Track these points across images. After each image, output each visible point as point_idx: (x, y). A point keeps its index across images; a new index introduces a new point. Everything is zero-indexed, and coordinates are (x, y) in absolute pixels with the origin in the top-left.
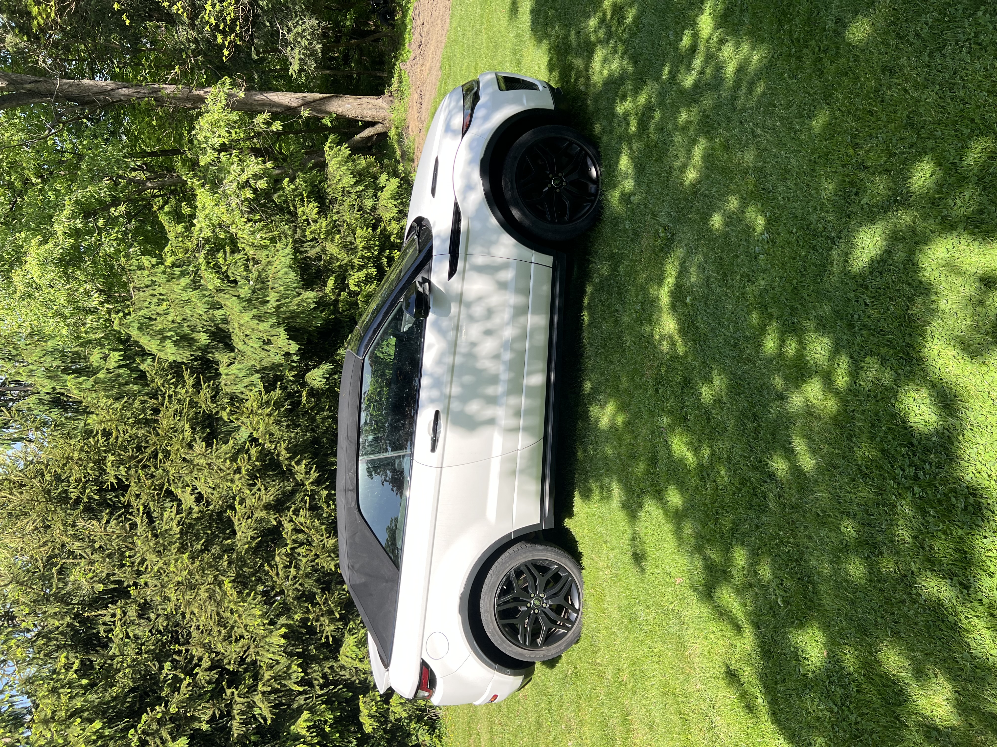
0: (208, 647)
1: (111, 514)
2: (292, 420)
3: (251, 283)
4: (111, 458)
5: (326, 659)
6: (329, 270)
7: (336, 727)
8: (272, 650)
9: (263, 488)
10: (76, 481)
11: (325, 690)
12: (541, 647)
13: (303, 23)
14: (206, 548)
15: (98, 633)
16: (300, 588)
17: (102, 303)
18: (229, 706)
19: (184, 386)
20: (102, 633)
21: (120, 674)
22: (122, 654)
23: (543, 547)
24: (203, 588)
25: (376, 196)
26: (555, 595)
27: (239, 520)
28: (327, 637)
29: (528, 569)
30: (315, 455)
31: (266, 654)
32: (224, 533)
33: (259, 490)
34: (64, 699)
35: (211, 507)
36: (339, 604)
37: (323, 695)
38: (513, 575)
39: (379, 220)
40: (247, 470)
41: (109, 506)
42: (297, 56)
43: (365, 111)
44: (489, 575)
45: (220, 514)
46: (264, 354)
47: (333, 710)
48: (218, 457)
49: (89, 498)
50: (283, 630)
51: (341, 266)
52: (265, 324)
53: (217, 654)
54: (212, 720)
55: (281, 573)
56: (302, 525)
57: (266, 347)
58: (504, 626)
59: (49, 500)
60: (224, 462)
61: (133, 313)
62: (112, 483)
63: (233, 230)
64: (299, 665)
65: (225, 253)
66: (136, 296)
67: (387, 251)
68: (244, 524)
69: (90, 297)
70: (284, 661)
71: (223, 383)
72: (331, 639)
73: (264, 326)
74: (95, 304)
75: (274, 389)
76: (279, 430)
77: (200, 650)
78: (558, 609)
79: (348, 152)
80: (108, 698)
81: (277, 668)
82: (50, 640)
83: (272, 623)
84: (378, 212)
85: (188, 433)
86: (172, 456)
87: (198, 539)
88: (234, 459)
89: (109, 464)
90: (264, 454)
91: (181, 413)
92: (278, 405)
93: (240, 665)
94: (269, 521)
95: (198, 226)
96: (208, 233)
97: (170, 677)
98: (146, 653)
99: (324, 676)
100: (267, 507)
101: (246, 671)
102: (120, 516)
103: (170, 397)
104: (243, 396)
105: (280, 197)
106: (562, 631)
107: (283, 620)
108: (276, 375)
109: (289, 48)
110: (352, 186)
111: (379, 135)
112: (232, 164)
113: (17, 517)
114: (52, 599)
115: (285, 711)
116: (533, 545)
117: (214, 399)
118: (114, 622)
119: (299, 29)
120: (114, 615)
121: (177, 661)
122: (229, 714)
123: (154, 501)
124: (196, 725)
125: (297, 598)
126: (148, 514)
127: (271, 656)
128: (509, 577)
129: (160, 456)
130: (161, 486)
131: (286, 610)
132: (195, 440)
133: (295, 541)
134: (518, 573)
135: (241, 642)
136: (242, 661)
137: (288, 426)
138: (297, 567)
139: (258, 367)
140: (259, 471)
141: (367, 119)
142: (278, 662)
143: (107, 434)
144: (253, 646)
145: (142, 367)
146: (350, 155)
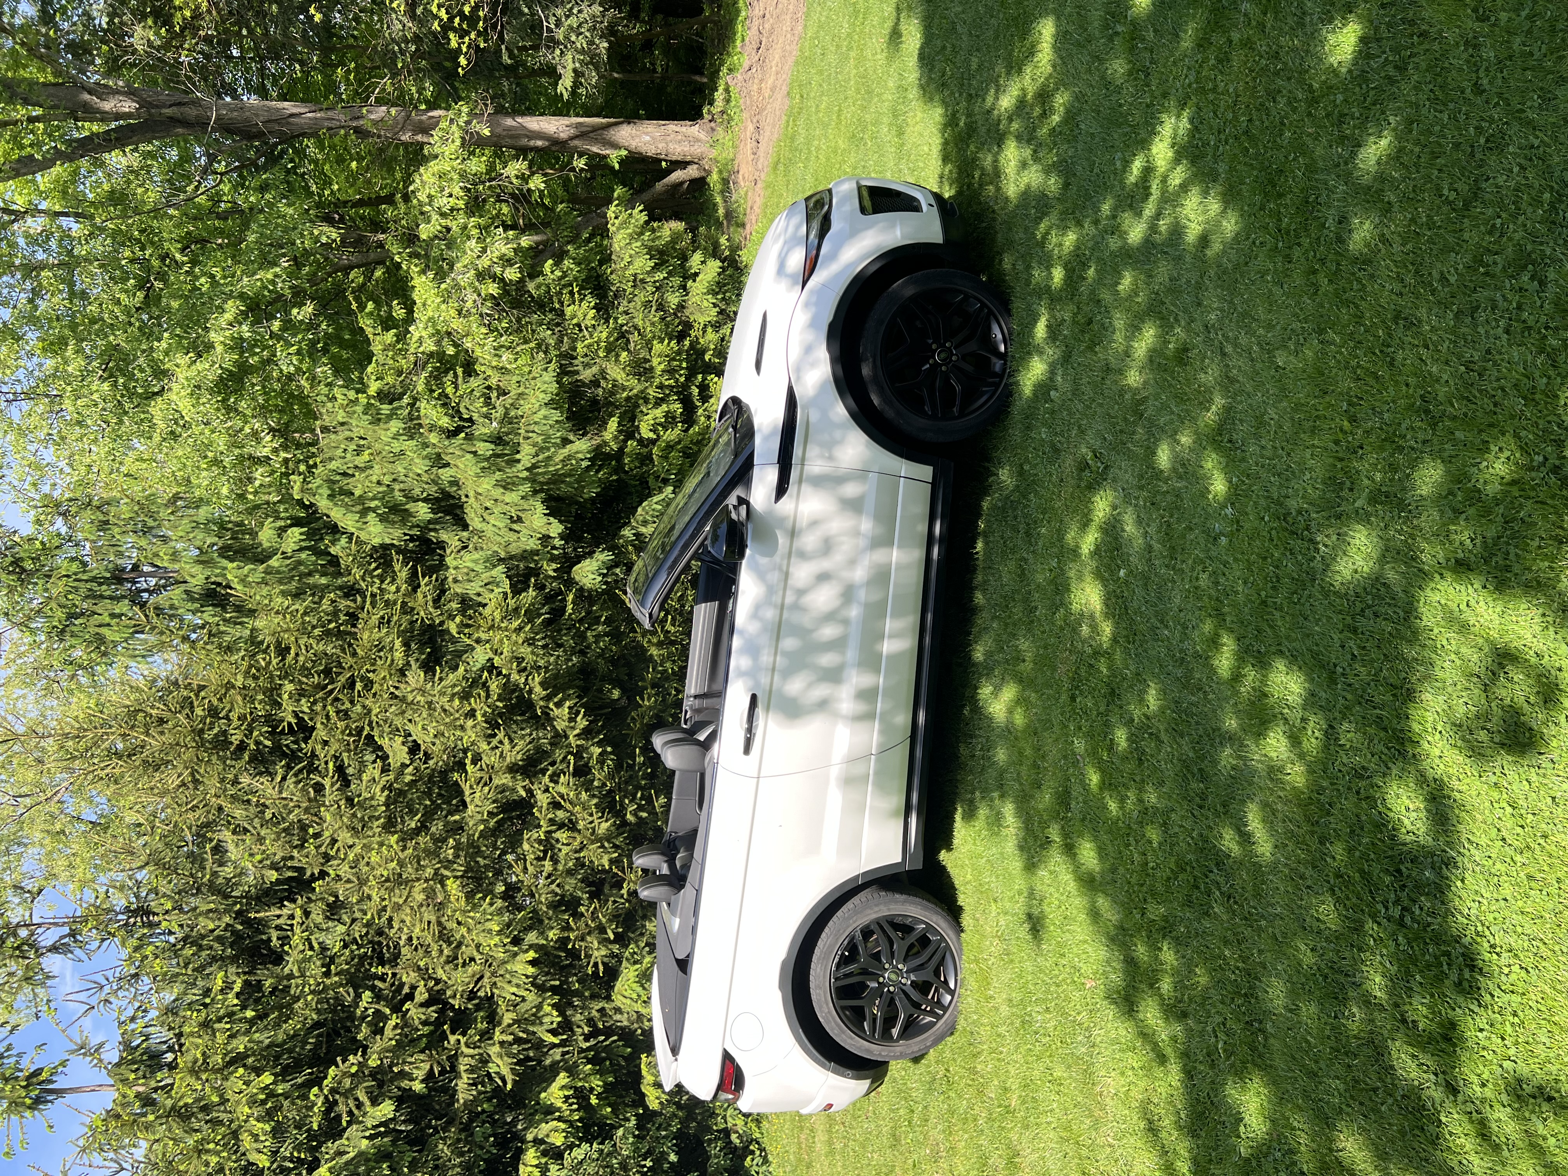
0: (424, 973)
1: (289, 768)
2: (552, 637)
3: (495, 424)
4: (289, 687)
5: (594, 997)
6: (611, 404)
7: (606, 1098)
8: (515, 981)
9: (506, 741)
10: (239, 719)
11: (592, 1042)
12: (897, 1041)
13: (580, 11)
14: (423, 827)
15: (269, 940)
16: (558, 890)
17: (275, 451)
18: (453, 1059)
19: (393, 580)
20: (275, 942)
21: (300, 1004)
22: (303, 975)
23: (904, 897)
24: (419, 886)
25: (684, 287)
26: (921, 967)
27: (471, 787)
28: (596, 965)
29: (881, 927)
30: (583, 692)
31: (506, 986)
32: (449, 803)
33: (501, 742)
34: (220, 1038)
35: (431, 762)
36: (615, 917)
37: (589, 1049)
38: (859, 936)
39: (688, 325)
40: (484, 715)
41: (284, 755)
42: (570, 66)
43: (671, 146)
44: (823, 935)
45: (444, 774)
46: (513, 536)
47: (601, 1073)
48: (442, 694)
49: (258, 743)
50: (531, 955)
51: (628, 399)
52: (514, 495)
53: (438, 981)
54: (429, 1077)
55: (531, 869)
56: (562, 797)
57: (515, 527)
58: (843, 1008)
59: (201, 745)
60: (451, 700)
61: (320, 465)
62: (290, 724)
63: (468, 344)
64: (554, 1006)
65: (456, 376)
66: (324, 441)
67: (700, 377)
68: (478, 795)
69: (259, 440)
70: (532, 998)
71: (450, 579)
72: (601, 968)
73: (512, 497)
74: (266, 452)
75: (525, 589)
76: (533, 653)
77: (412, 974)
78: (923, 987)
79: (644, 217)
80: (281, 1037)
81: (523, 1007)
82: (201, 948)
83: (516, 941)
84: (687, 312)
85: (399, 655)
86: (376, 687)
87: (412, 813)
88: (465, 696)
89: (286, 696)
90: (508, 689)
91: (389, 622)
92: (531, 615)
93: (470, 999)
94: (514, 790)
95: (416, 335)
96: (430, 346)
97: (370, 1011)
98: (336, 974)
99: (590, 1021)
100: (513, 769)
101: (478, 1008)
102: (300, 771)
103: (373, 596)
104: (480, 599)
105: (538, 287)
106: (929, 1019)
107: (532, 937)
108: (527, 568)
109: (558, 52)
110: (648, 273)
111: (693, 181)
112: (469, 238)
113: (157, 768)
114: (204, 890)
115: (533, 1068)
116: (890, 894)
117: (436, 601)
118: (292, 925)
119: (573, 21)
120: (292, 917)
121: (381, 990)
122: (453, 1068)
123: (349, 751)
124: (405, 1084)
125: (554, 906)
126: (340, 769)
127: (514, 990)
128: (853, 938)
129: (359, 686)
130: (360, 730)
131: (536, 922)
132: (408, 664)
133: (552, 821)
134: (867, 933)
135: (473, 968)
136: (472, 995)
137: (544, 647)
138: (555, 861)
139: (503, 555)
140: (501, 715)
141: (674, 158)
142: (524, 999)
143: (283, 651)
144: (487, 974)
145: (333, 550)
146: (647, 223)
